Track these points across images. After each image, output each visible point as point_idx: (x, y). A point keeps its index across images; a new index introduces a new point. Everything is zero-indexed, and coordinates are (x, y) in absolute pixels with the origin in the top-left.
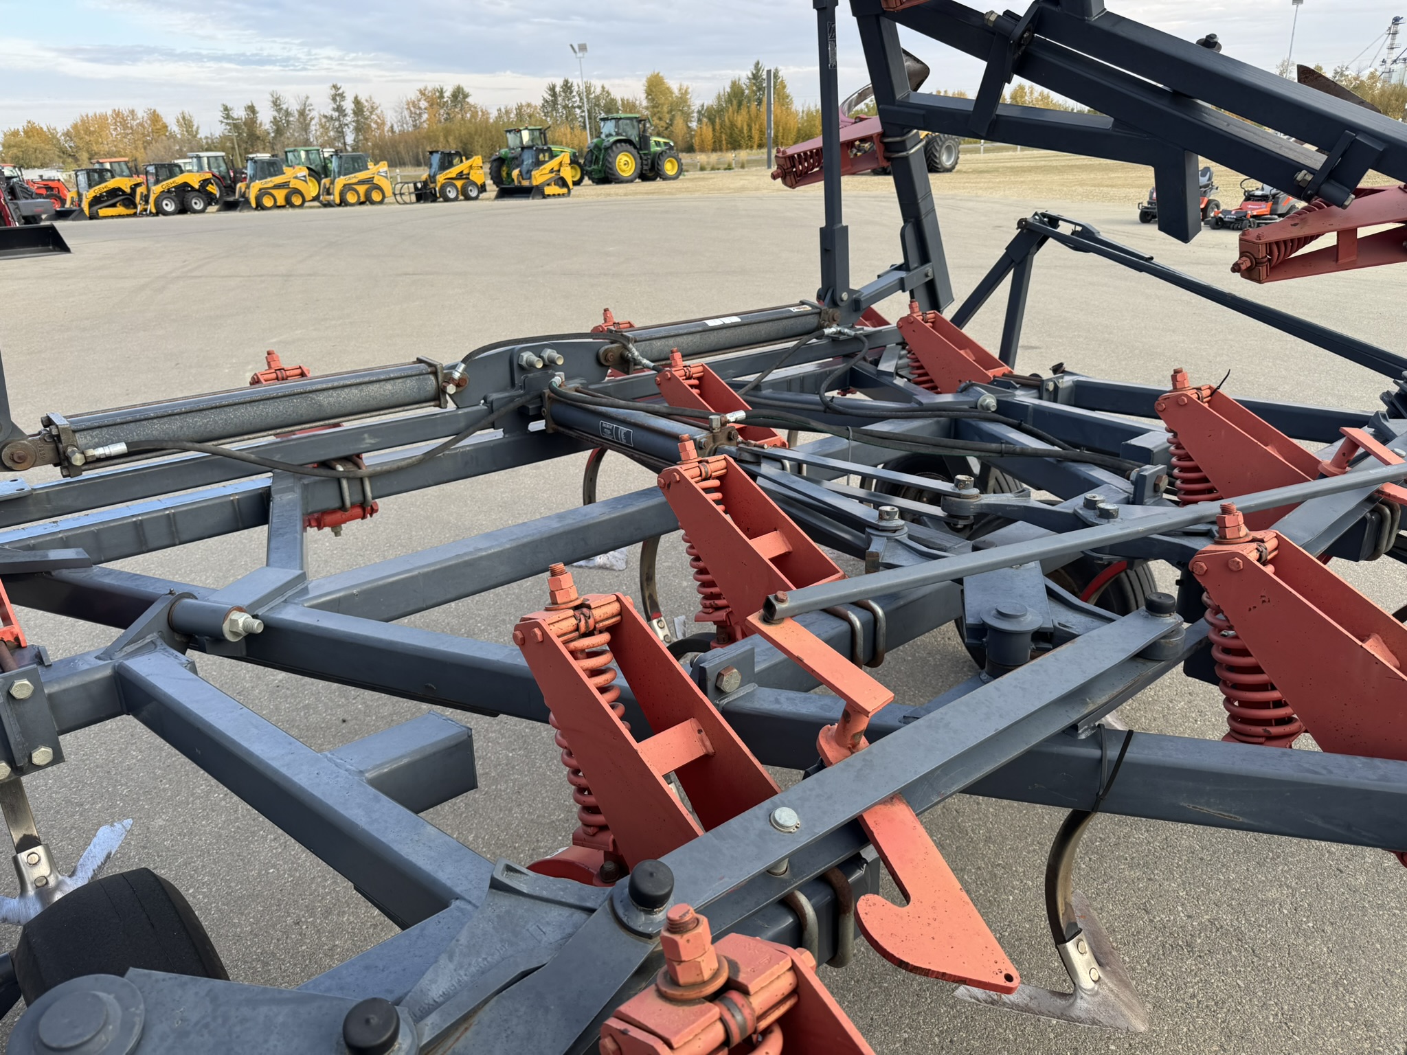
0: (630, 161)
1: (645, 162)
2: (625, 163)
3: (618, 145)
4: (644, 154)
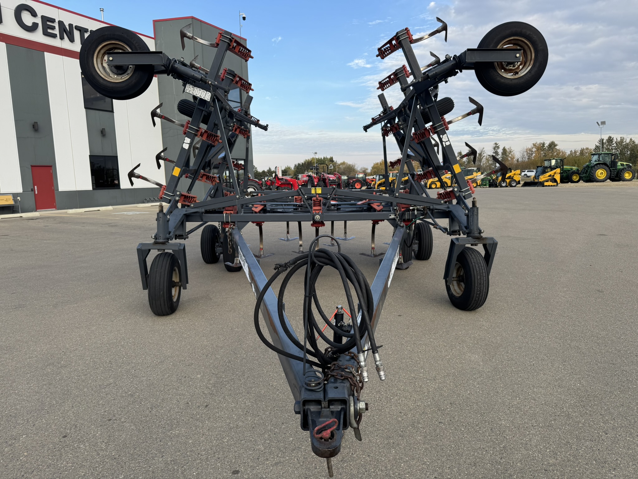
0: (604, 173)
1: (612, 173)
2: (601, 173)
3: (598, 165)
4: (613, 169)
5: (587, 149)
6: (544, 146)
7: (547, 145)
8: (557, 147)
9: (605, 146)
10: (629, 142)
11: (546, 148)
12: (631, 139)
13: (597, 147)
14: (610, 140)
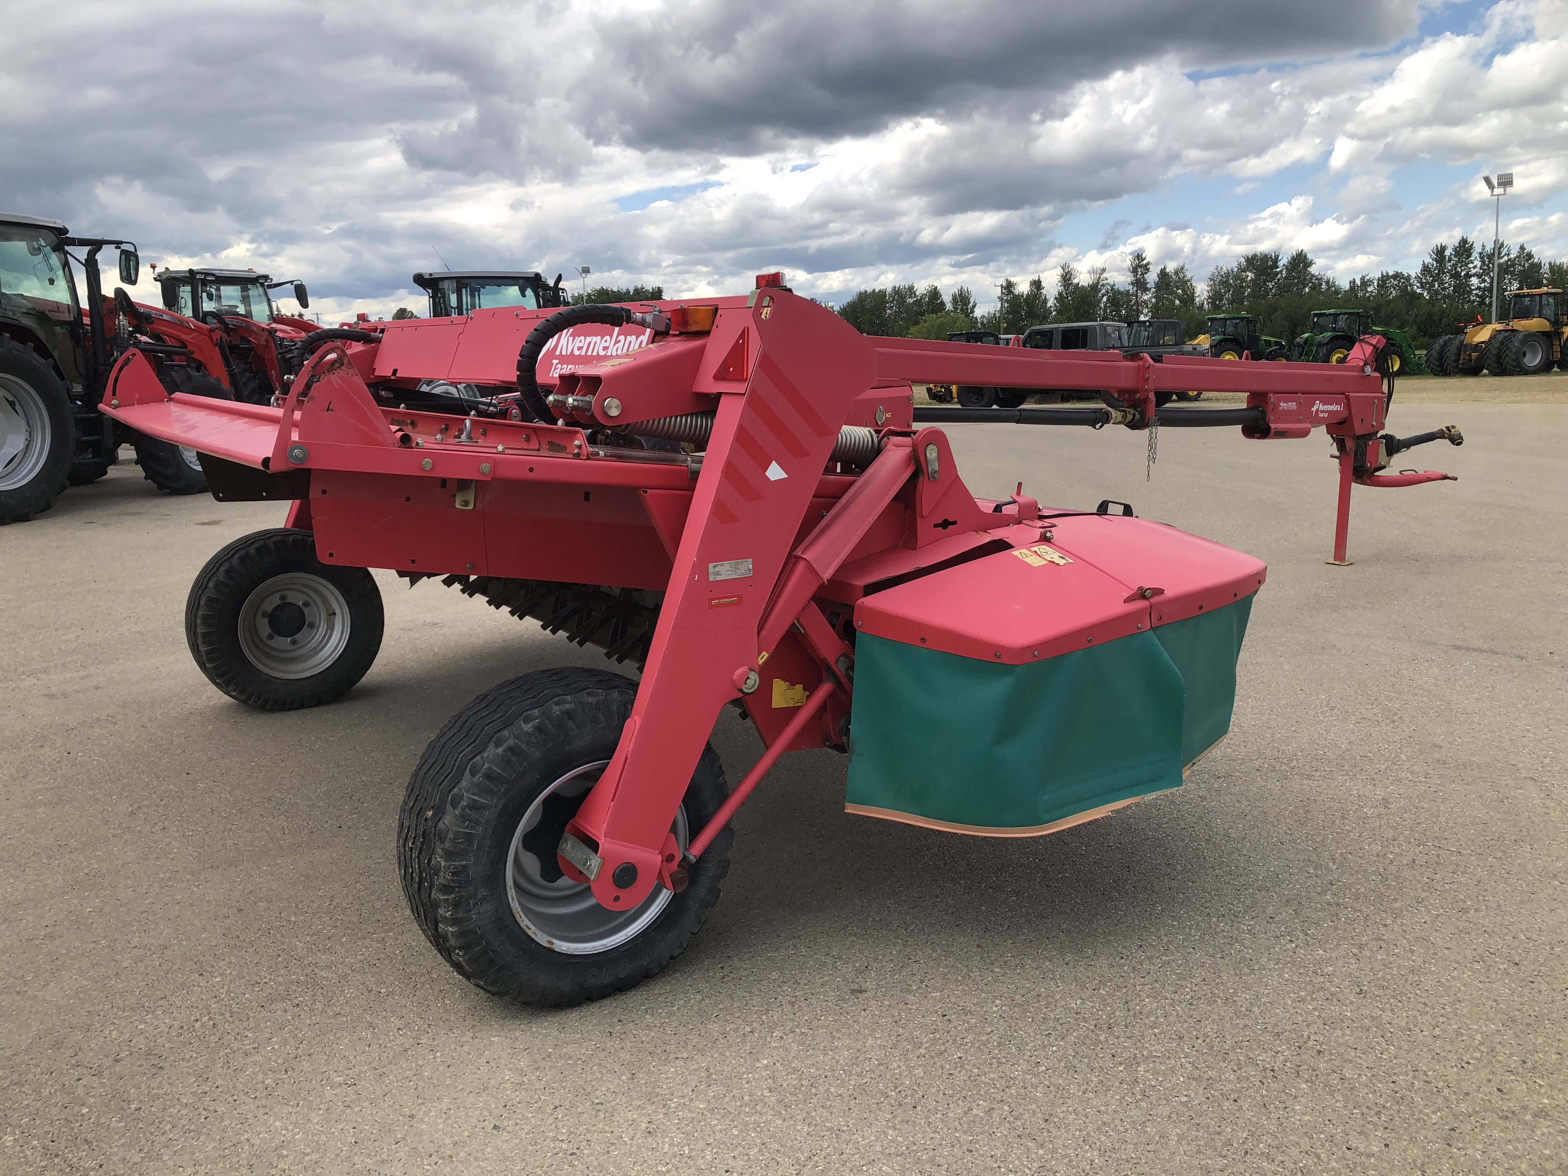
5: (1397, 276)
6: (1278, 267)
7: (1283, 261)
8: (1313, 270)
9: (1449, 266)
10: (1517, 257)
11: (1281, 272)
12: (1522, 248)
13: (1426, 269)
14: (1464, 249)
